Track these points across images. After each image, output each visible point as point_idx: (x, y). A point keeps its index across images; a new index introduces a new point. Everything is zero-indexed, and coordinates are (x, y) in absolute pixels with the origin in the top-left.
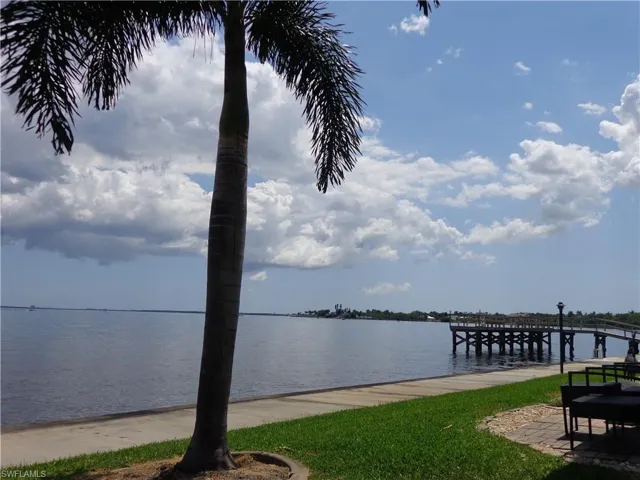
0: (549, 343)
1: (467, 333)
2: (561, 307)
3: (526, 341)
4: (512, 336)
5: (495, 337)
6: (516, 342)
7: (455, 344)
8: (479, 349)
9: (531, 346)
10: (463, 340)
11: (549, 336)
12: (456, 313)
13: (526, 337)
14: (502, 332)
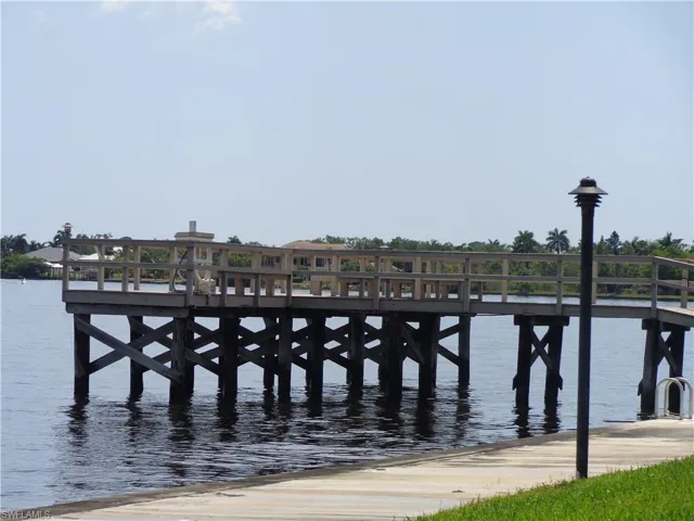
0: (462, 361)
1: (136, 323)
2: (588, 200)
3: (372, 354)
4: (317, 333)
5: (250, 337)
6: (334, 356)
7: (85, 366)
8: (182, 389)
9: (391, 375)
10: (118, 350)
11: (463, 330)
12: (64, 240)
13: (374, 334)
14: (279, 314)
